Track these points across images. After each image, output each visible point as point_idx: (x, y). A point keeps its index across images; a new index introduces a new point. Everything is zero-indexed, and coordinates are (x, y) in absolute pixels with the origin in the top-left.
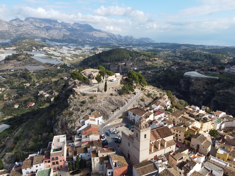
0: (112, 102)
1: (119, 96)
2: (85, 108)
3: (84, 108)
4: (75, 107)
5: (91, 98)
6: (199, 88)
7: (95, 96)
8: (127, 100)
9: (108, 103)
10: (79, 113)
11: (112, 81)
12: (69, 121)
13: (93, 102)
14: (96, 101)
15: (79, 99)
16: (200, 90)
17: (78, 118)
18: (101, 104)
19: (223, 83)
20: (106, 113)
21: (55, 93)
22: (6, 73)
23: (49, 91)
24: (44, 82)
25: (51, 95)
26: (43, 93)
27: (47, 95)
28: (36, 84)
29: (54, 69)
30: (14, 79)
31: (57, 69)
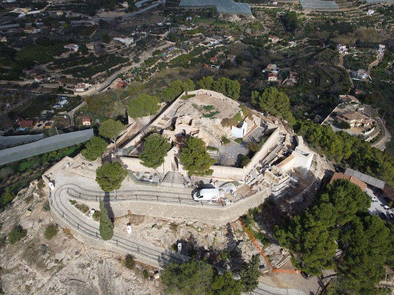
21: (290, 79)
22: (261, 7)
23: (286, 69)
24: (310, 41)
25: (280, 81)
26: (272, 70)
27: (273, 77)
28: (290, 43)
29: (355, 15)
30: (267, 22)
31: (364, 15)
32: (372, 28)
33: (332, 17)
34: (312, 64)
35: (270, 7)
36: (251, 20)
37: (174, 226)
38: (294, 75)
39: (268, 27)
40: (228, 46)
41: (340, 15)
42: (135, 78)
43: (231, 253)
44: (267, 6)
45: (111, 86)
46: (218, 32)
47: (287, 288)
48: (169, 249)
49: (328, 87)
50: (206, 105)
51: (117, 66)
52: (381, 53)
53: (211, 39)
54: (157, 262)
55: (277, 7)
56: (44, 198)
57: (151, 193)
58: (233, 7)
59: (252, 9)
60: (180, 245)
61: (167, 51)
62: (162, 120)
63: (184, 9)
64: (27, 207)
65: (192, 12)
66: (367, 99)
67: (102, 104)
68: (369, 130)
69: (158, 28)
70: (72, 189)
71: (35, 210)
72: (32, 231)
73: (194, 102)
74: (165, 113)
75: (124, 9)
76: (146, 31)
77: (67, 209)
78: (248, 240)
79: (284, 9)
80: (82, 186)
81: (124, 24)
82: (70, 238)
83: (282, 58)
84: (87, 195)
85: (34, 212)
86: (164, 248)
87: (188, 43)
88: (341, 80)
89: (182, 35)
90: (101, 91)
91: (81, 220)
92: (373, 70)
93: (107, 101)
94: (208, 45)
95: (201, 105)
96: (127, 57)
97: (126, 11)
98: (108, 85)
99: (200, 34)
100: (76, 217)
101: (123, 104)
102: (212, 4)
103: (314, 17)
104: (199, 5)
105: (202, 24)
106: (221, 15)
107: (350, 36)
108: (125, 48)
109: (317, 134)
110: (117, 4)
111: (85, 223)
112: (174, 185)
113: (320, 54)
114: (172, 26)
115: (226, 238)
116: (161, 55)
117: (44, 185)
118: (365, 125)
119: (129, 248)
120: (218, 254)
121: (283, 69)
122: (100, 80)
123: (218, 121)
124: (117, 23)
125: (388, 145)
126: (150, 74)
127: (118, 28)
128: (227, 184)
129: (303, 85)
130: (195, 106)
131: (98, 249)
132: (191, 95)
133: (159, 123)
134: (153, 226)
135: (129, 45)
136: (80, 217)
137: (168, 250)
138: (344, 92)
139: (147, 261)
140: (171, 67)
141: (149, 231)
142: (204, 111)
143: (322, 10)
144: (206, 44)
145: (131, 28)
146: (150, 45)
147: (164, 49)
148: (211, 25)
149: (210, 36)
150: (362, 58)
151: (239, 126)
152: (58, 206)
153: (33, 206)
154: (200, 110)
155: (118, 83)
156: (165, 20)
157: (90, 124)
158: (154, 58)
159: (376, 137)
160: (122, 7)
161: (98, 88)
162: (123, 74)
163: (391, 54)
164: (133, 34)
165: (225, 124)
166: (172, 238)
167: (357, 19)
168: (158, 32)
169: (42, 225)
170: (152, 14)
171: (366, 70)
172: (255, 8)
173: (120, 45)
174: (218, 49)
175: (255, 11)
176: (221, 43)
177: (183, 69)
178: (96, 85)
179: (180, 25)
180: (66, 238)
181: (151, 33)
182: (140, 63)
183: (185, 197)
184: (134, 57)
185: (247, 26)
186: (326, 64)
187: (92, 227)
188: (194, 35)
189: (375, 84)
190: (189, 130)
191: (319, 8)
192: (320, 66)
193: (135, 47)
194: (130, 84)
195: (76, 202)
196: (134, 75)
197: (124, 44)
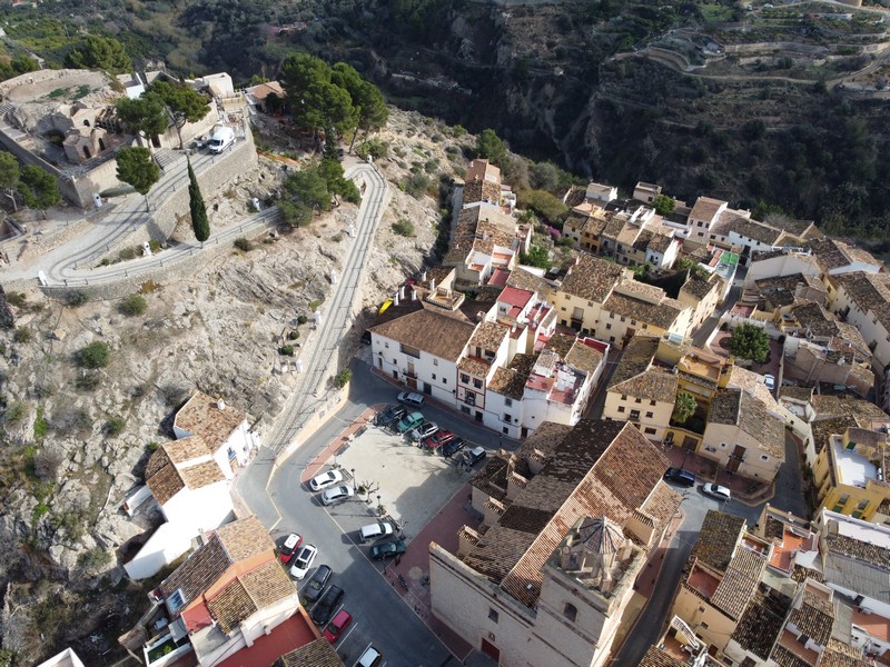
0: (259, 292)
1: (283, 241)
2: (120, 398)
3: (113, 399)
4: (49, 404)
5: (130, 308)
6: (536, 53)
7: (150, 287)
8: (330, 257)
9: (237, 303)
10: (94, 442)
11: (215, 153)
12: (51, 531)
13: (151, 335)
14: (168, 323)
15: (53, 337)
16: (539, 60)
17: (101, 489)
18: (204, 334)
19: (619, 18)
20: (256, 379)
37: (229, 195)
43: (290, 180)
48: (250, 215)
50: (47, 93)
54: (263, 224)
60: (256, 199)
70: (71, 263)
72: (104, 334)
73: (23, 101)
78: (285, 163)
82: (160, 290)
95: (42, 97)
112: (178, 162)
130: (36, 102)
133: (29, 145)
134: (216, 208)
141: (217, 216)
154: (54, 100)
166: (241, 206)
169: (108, 317)
183: (207, 158)
187: (169, 256)
195: (107, 260)
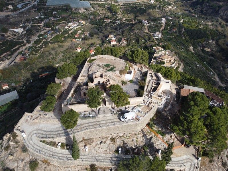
7: (46, 162)
21: (123, 42)
22: (96, 3)
23: (119, 36)
24: (126, 19)
25: (118, 44)
26: (112, 38)
27: (113, 42)
28: (116, 22)
29: (145, 4)
30: (101, 11)
31: (149, 3)
32: (154, 10)
33: (134, 6)
34: (133, 32)
35: (101, 3)
36: (92, 10)
37: (113, 139)
38: (124, 39)
39: (102, 14)
40: (83, 27)
41: (138, 5)
42: (30, 53)
43: (148, 145)
44: (99, 2)
45: (16, 61)
46: (74, 19)
47: (181, 156)
48: (114, 153)
49: (144, 43)
50: (105, 64)
51: (17, 47)
52: (164, 23)
53: (72, 24)
54: (110, 164)
55: (104, 2)
56: (19, 144)
57: (94, 123)
58: (80, 4)
59: (91, 4)
60: (120, 149)
61: (47, 34)
62: (81, 77)
63: (50, 7)
64: (8, 153)
65: (55, 9)
66: (167, 48)
67: (13, 73)
68: (174, 63)
69: (37, 20)
70: (39, 133)
71: (15, 154)
72: (18, 168)
73: (97, 63)
74: (82, 72)
75: (10, 10)
76: (29, 23)
77: (40, 147)
78: (154, 136)
79: (108, 3)
80: (45, 129)
81: (12, 20)
82: (48, 165)
83: (114, 31)
84: (51, 135)
85: (15, 156)
86: (111, 154)
87: (59, 27)
88: (149, 39)
89: (53, 23)
90: (10, 65)
91: (53, 152)
92: (162, 31)
93: (16, 70)
94: (71, 28)
95: (102, 65)
96: (22, 40)
97: (12, 11)
98: (14, 60)
99: (64, 21)
100: (49, 151)
101: (28, 71)
102: (67, 3)
103: (125, 6)
104: (59, 4)
105: (63, 15)
106: (74, 9)
107: (145, 15)
108: (19, 35)
109: (162, 70)
110: (5, 7)
111: (56, 153)
112: (106, 115)
113: (135, 26)
114: (45, 18)
115: (143, 138)
116: (44, 37)
117: (17, 136)
118: (171, 61)
119: (91, 160)
120: (141, 148)
121: (118, 37)
122: (7, 58)
123: (117, 72)
124: (8, 19)
125: (183, 69)
126: (40, 49)
127: (9, 22)
128: (136, 107)
129: (131, 44)
130: (99, 66)
131: (70, 167)
132: (93, 59)
133: (80, 80)
134: (101, 143)
135: (22, 33)
136: (51, 150)
137: (114, 155)
138: (155, 45)
139: (104, 164)
140: (52, 43)
141: (99, 146)
142: (105, 68)
143: (129, 2)
144: (69, 27)
145: (18, 22)
146: (35, 31)
147: (44, 33)
148: (69, 15)
149: (70, 22)
150: (156, 26)
151: (130, 73)
152: (33, 147)
153: (12, 151)
154: (103, 67)
155: (20, 58)
156: (39, 15)
157: (8, 87)
158: (40, 39)
159: (178, 66)
160: (9, 9)
161: (7, 63)
162: (22, 52)
163: (168, 23)
164: (21, 26)
165: (122, 73)
166: (113, 147)
167: (147, 6)
168: (37, 23)
169: (25, 163)
170: (30, 12)
171: (160, 32)
172: (92, 4)
173: (15, 33)
174: (78, 30)
175: (93, 5)
176: (78, 25)
177: (61, 44)
178: (5, 61)
179: (50, 17)
180: (45, 166)
181: (32, 24)
182: (31, 43)
183: (115, 120)
184: (27, 40)
185: (90, 14)
186: (139, 31)
187: (62, 154)
188: (61, 22)
189: (166, 39)
190: (102, 80)
191: (126, 1)
192: (137, 33)
193: (25, 34)
194: (28, 57)
195: (45, 141)
196: (30, 51)
197: (17, 32)
